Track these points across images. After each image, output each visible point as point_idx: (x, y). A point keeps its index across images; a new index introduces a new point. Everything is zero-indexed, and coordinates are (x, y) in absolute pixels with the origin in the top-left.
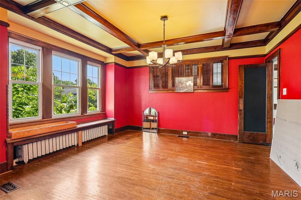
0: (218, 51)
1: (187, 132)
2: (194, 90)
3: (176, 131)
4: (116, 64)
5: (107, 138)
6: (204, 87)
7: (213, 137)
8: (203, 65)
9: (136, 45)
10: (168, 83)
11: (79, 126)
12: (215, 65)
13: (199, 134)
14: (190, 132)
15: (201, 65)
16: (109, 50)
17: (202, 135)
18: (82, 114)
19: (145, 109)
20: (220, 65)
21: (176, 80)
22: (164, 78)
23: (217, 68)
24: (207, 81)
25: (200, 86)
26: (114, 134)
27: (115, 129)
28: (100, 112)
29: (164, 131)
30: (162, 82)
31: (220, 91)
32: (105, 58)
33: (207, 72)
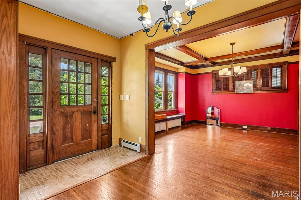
0: (278, 57)
1: (247, 126)
2: (253, 91)
3: (236, 125)
4: (186, 73)
5: (180, 128)
6: (264, 89)
7: (272, 131)
8: (262, 70)
9: (204, 59)
10: (229, 86)
11: (168, 117)
12: (274, 70)
13: (259, 128)
14: (249, 126)
15: (261, 71)
16: (182, 63)
17: (261, 129)
18: (165, 110)
19: (208, 107)
20: (279, 69)
21: (237, 84)
22: (225, 83)
23: (277, 72)
24: (266, 84)
25: (259, 88)
26: (185, 126)
27: (186, 122)
28: (174, 109)
29: (225, 125)
30: (224, 85)
31: (279, 92)
32: (177, 69)
33: (266, 76)
